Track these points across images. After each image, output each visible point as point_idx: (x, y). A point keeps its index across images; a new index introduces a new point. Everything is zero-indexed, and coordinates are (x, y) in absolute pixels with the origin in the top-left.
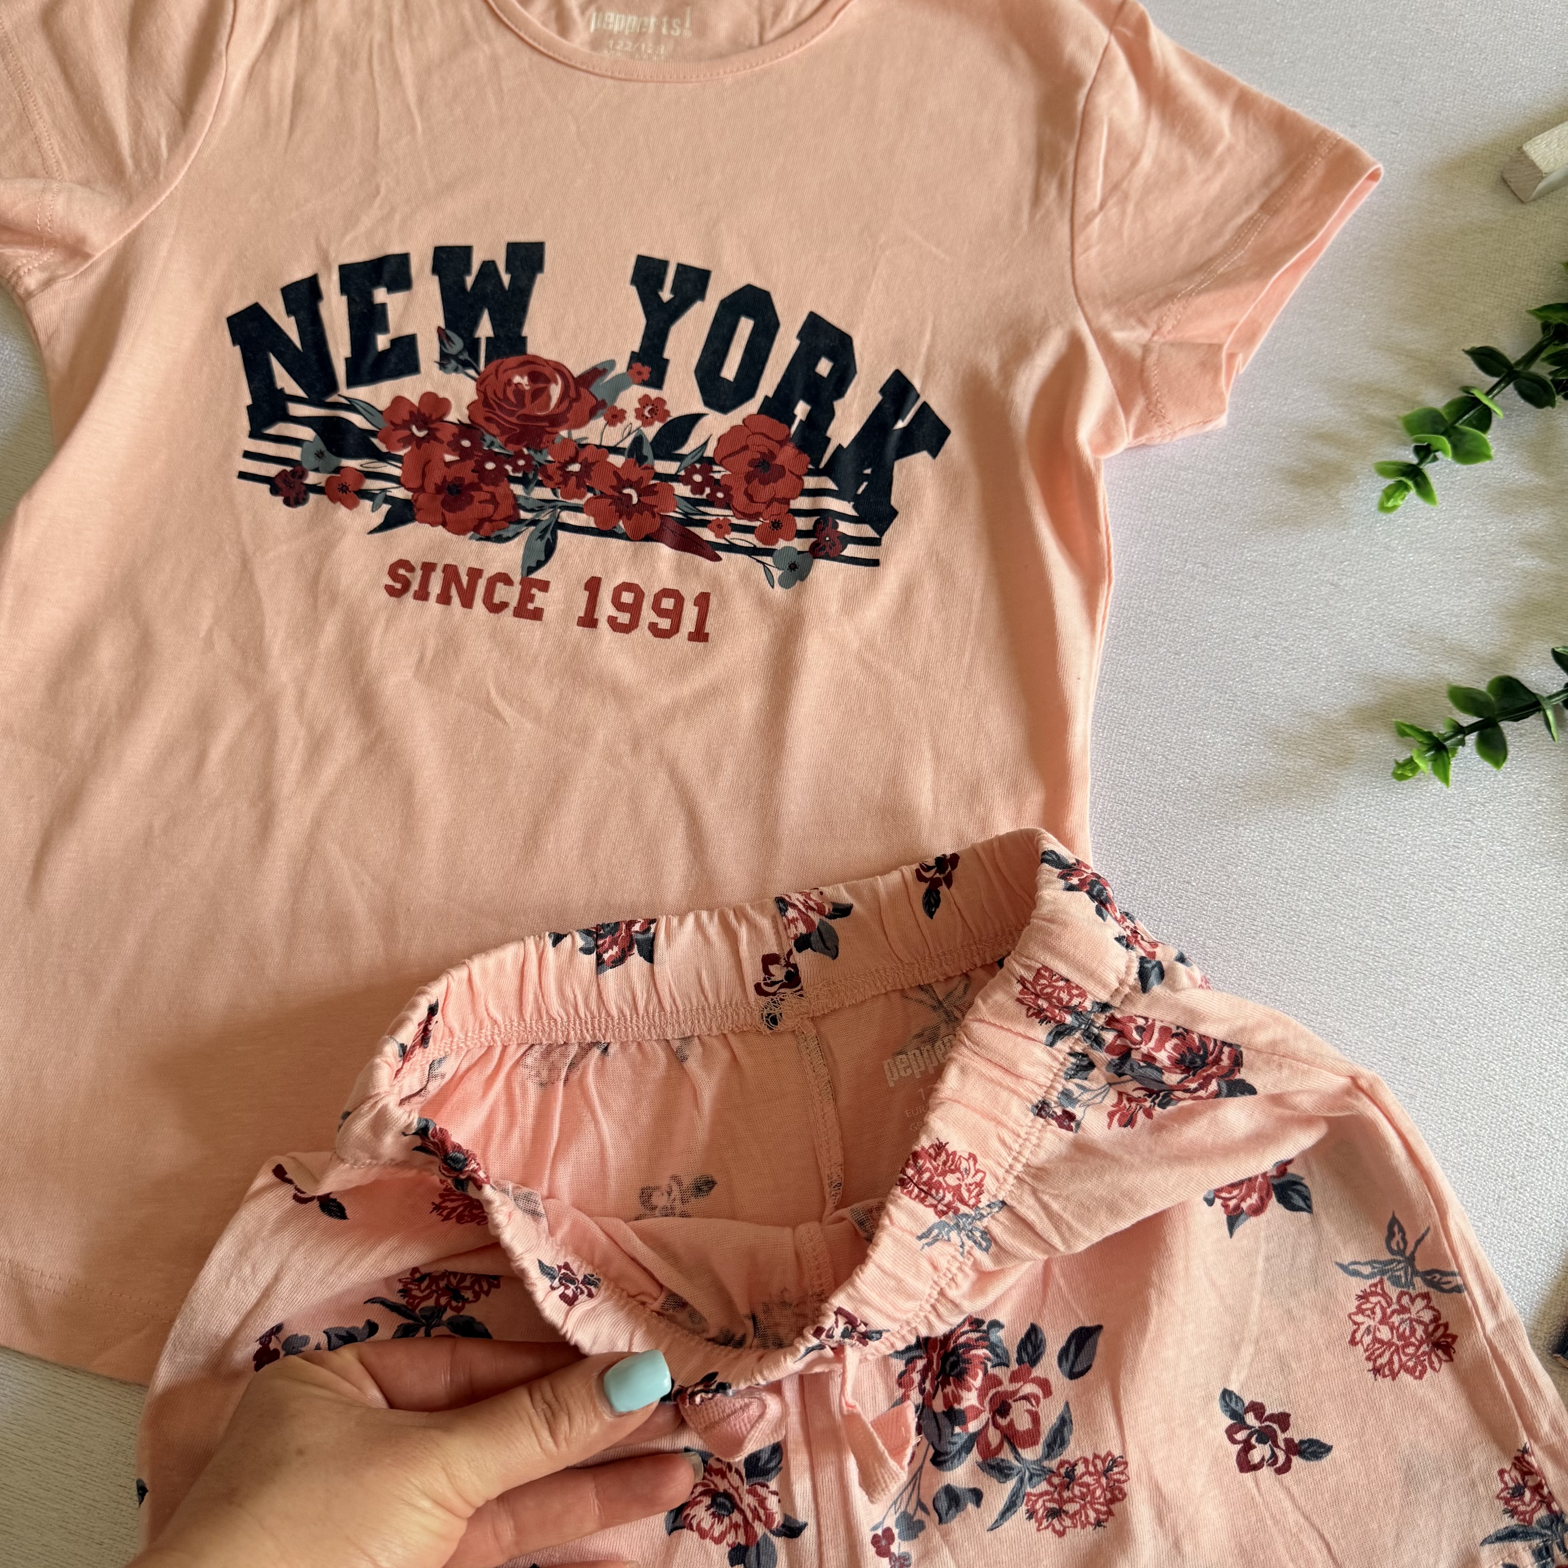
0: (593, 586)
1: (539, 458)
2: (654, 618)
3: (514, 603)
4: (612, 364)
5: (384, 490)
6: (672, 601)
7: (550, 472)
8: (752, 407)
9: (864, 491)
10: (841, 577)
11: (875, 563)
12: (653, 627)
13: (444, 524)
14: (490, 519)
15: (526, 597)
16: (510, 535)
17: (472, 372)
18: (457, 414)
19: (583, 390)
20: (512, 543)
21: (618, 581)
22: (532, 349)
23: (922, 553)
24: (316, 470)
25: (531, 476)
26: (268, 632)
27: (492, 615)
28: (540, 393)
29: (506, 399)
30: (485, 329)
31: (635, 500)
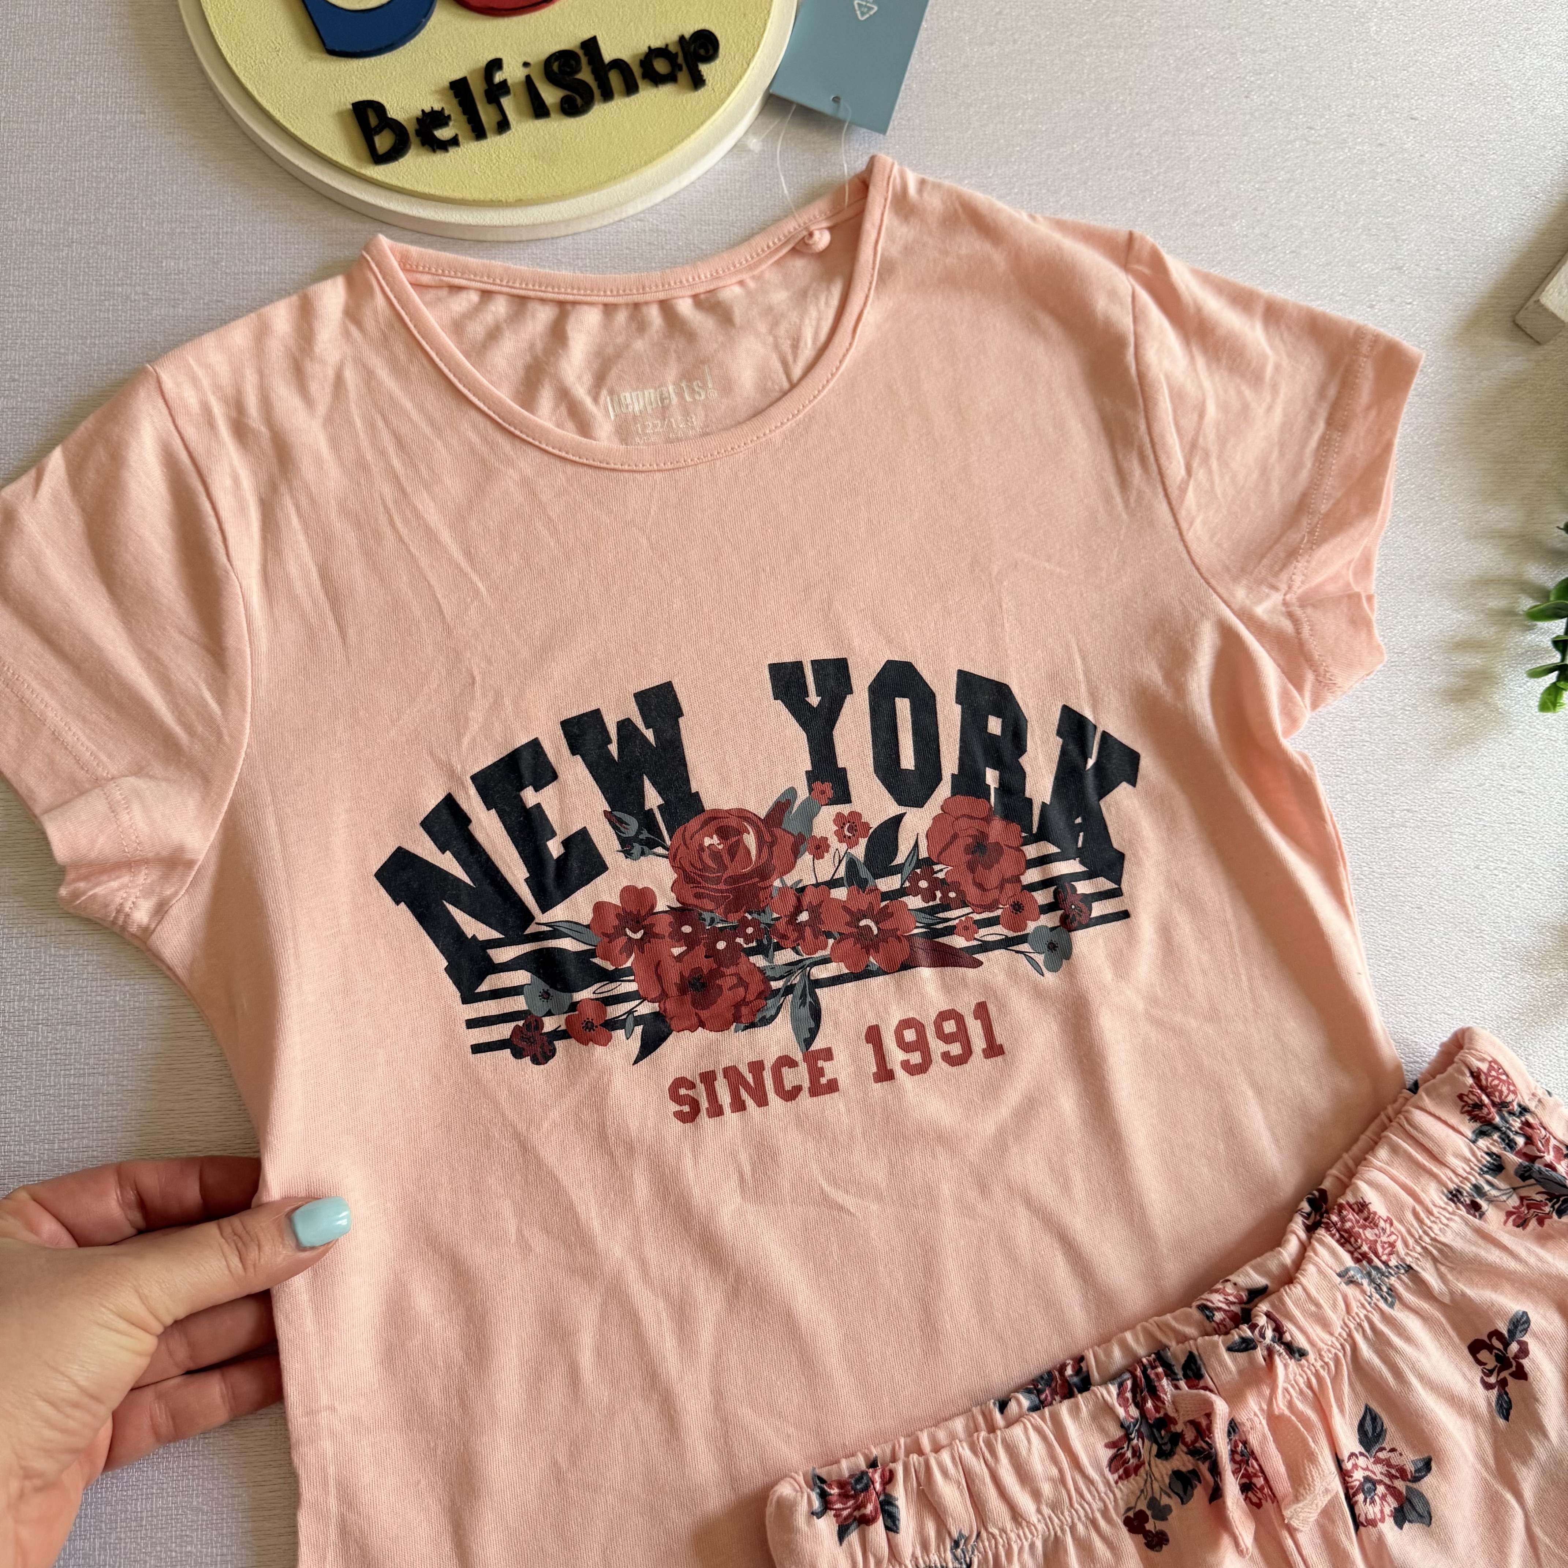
0: (874, 1036)
1: (765, 919)
2: (945, 1047)
3: (806, 1084)
4: (792, 792)
5: (630, 1012)
6: (952, 1022)
7: (782, 931)
8: (944, 790)
9: (1083, 843)
10: (1101, 941)
11: (1125, 915)
12: (946, 1056)
13: (702, 1024)
14: (744, 1002)
15: (816, 1073)
16: (773, 1012)
17: (660, 850)
18: (664, 901)
19: (777, 831)
20: (778, 1020)
21: (895, 1023)
22: (708, 804)
23: (1162, 888)
24: (549, 1014)
25: (765, 942)
26: (580, 1209)
27: (789, 1103)
28: (735, 849)
29: (706, 867)
30: (653, 799)
31: (875, 932)
